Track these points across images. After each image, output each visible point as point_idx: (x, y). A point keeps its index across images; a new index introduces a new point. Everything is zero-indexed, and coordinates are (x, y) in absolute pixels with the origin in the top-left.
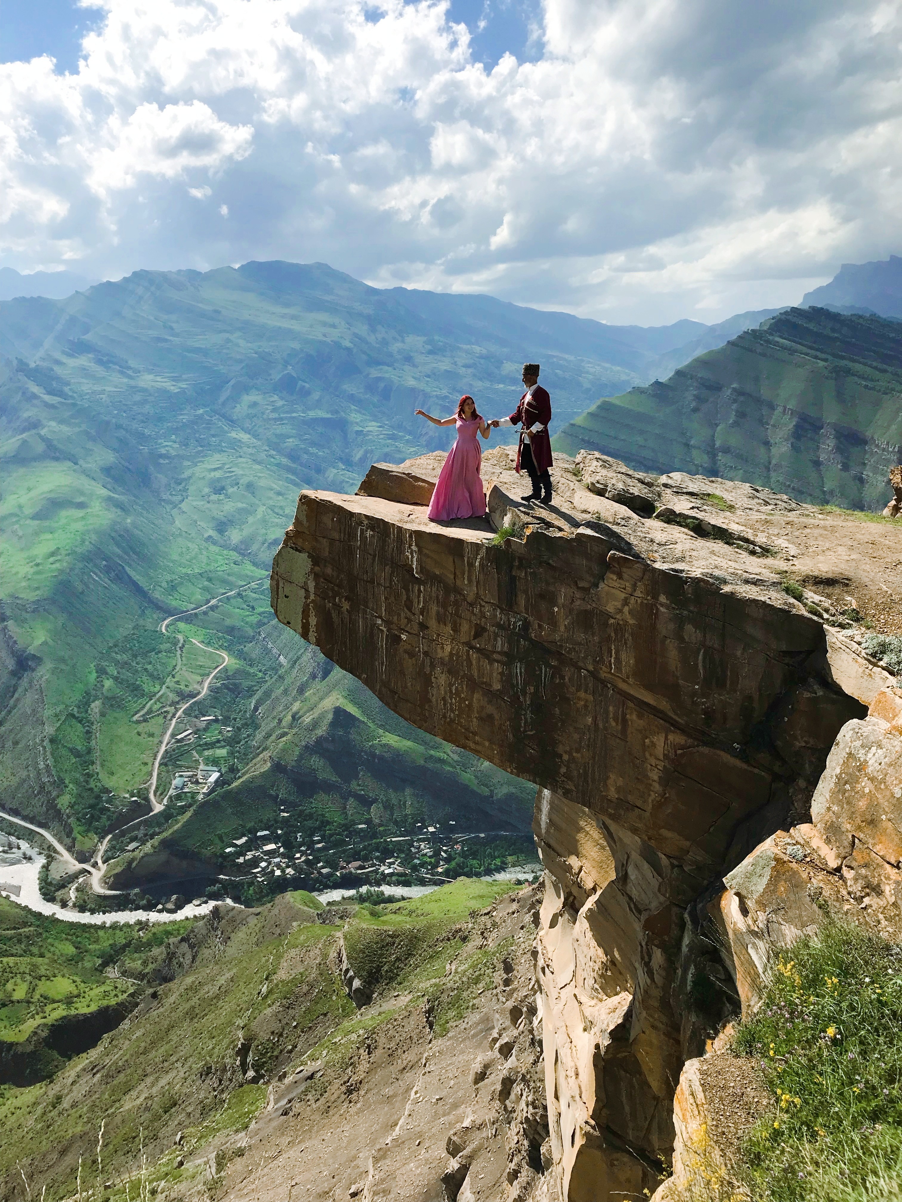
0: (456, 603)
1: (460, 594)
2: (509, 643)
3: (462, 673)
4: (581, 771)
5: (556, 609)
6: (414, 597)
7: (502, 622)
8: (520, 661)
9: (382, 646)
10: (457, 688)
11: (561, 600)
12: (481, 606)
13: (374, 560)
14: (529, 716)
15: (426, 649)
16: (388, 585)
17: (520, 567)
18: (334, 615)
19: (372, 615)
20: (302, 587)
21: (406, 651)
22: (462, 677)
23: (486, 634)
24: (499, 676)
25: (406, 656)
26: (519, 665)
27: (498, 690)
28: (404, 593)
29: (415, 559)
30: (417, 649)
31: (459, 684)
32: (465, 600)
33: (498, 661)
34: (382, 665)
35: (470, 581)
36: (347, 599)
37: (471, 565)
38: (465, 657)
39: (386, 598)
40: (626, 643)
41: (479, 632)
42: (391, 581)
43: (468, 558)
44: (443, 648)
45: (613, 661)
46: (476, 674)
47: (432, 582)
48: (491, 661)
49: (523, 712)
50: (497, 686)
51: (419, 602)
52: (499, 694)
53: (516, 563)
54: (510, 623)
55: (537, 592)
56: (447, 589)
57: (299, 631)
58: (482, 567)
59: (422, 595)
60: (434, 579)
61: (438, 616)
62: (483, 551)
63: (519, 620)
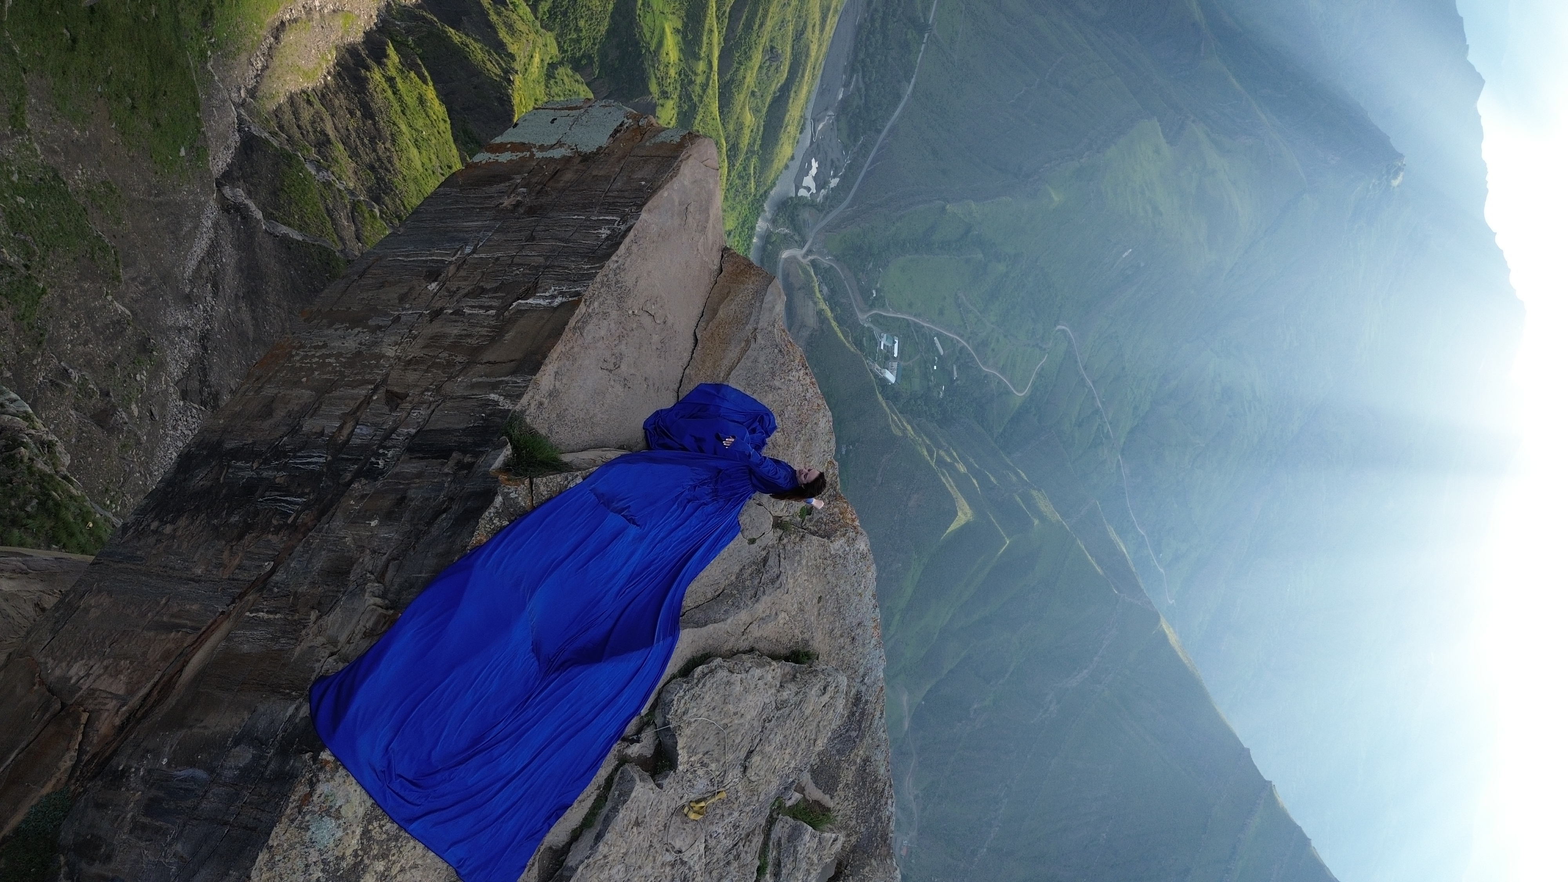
0: (450, 364)
1: (461, 372)
2: (360, 446)
3: (347, 372)
4: (138, 553)
5: (373, 524)
6: (485, 301)
7: (394, 436)
8: (328, 464)
9: (431, 255)
10: (330, 364)
11: (384, 534)
12: (430, 403)
13: (560, 240)
14: (248, 474)
15: (403, 319)
16: (516, 260)
17: (460, 465)
18: (502, 186)
19: (480, 240)
20: (559, 142)
21: (412, 288)
22: (342, 374)
23: (386, 409)
24: (318, 429)
25: (406, 290)
26: (322, 460)
27: (301, 427)
28: (495, 285)
29: (541, 302)
30: (407, 306)
31: (334, 368)
32: (449, 379)
33: (341, 428)
34: (407, 256)
35: (473, 386)
36: (518, 204)
37: (494, 387)
38: (367, 377)
39: (498, 259)
40: (272, 639)
41: (394, 399)
42: (519, 265)
43: (507, 383)
44: (396, 344)
45: (261, 614)
46: (336, 393)
47: (495, 327)
48: (344, 419)
49: (255, 466)
50: (309, 425)
51: (473, 307)
52: (294, 431)
53: (468, 459)
54: (388, 448)
55: (411, 493)
56: (478, 350)
57: (498, 140)
58: (487, 403)
59: (481, 312)
60: (497, 333)
61: (444, 336)
62: (506, 404)
63: (386, 463)
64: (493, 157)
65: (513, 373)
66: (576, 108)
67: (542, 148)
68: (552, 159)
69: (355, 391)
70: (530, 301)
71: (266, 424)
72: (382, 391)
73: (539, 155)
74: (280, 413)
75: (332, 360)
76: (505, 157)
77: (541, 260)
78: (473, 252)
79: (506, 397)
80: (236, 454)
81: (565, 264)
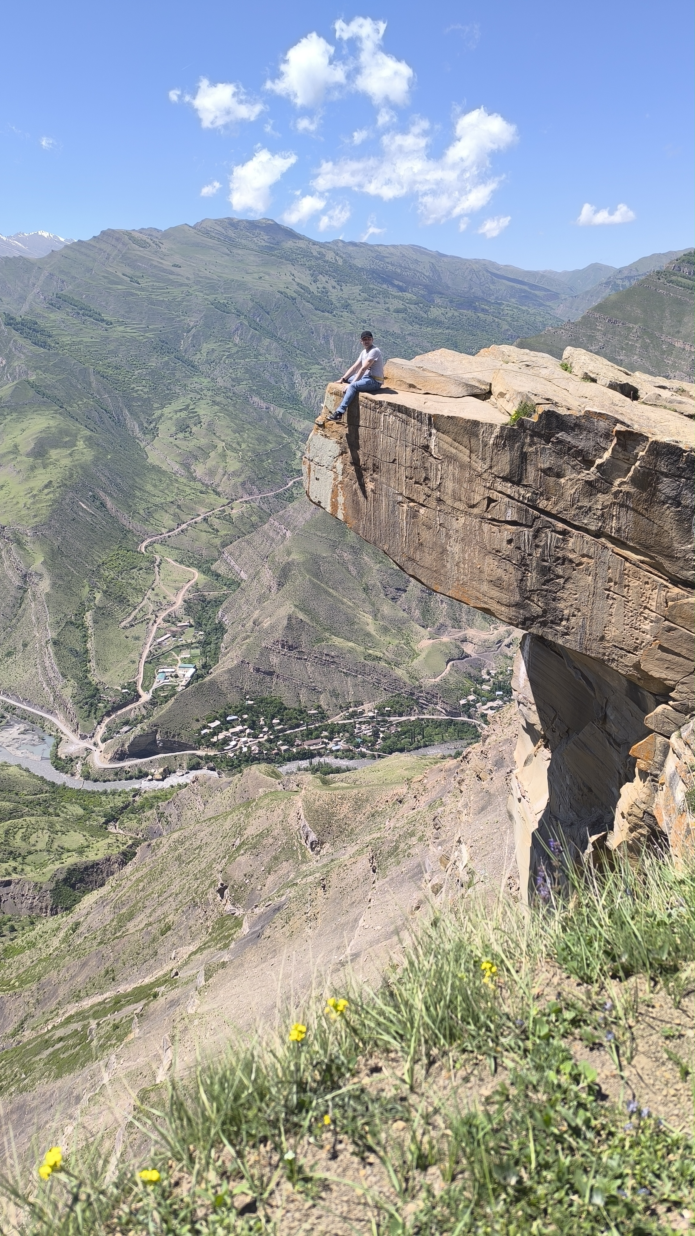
0: (471, 479)
1: (475, 471)
2: (518, 513)
3: (474, 542)
5: (563, 482)
6: (432, 475)
7: (512, 495)
8: (528, 529)
9: (403, 520)
10: (469, 555)
11: (569, 472)
13: (396, 443)
14: (534, 576)
15: (442, 521)
16: (408, 465)
17: (531, 444)
18: (360, 494)
19: (394, 493)
20: (332, 470)
21: (423, 524)
22: (475, 545)
23: (497, 506)
25: (424, 528)
26: (526, 533)
27: (507, 556)
28: (423, 471)
29: (433, 441)
30: (434, 522)
31: (471, 551)
32: (479, 475)
33: (508, 530)
34: (403, 536)
35: (484, 458)
36: (372, 479)
37: (485, 445)
38: (477, 527)
39: (407, 477)
40: (627, 510)
42: (411, 461)
43: (483, 438)
44: (457, 520)
45: (613, 525)
46: (487, 542)
47: (448, 461)
48: (502, 530)
49: (529, 574)
50: (506, 552)
52: (508, 559)
53: (528, 440)
54: (520, 495)
55: (547, 465)
56: (462, 466)
57: (329, 509)
58: (495, 445)
59: (439, 473)
60: (451, 458)
61: (453, 491)
62: (497, 430)
63: (528, 492)
64: (340, 507)
65: (477, 436)
66: (309, 468)
67: (334, 479)
68: (344, 470)
69: (486, 530)
70: (433, 447)
71: (505, 578)
72: (486, 515)
73: (340, 478)
74: (500, 572)
75: (466, 555)
76: (341, 499)
77: (408, 449)
78: (401, 494)
79: (492, 433)
80: (522, 590)
81: (411, 435)
